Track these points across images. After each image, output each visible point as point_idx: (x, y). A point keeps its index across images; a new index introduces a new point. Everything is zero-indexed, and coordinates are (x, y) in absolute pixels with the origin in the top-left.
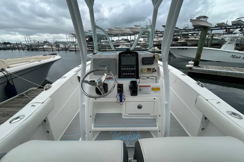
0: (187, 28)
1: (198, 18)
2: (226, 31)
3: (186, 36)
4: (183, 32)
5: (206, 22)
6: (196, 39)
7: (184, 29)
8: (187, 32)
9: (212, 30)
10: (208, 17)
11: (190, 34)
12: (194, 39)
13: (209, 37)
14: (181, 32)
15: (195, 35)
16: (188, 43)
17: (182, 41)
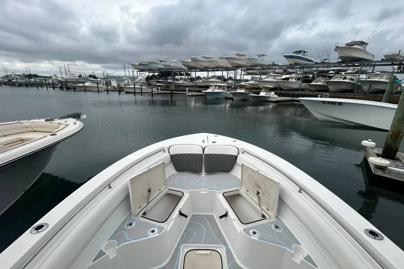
0: (326, 61)
1: (350, 45)
2: (399, 68)
3: (323, 74)
4: (321, 67)
5: (365, 51)
6: (345, 80)
7: (323, 63)
8: (328, 67)
9: (374, 66)
10: (368, 44)
11: (332, 70)
12: (342, 80)
13: (369, 78)
14: (318, 67)
15: (343, 73)
16: (331, 88)
17: (318, 83)
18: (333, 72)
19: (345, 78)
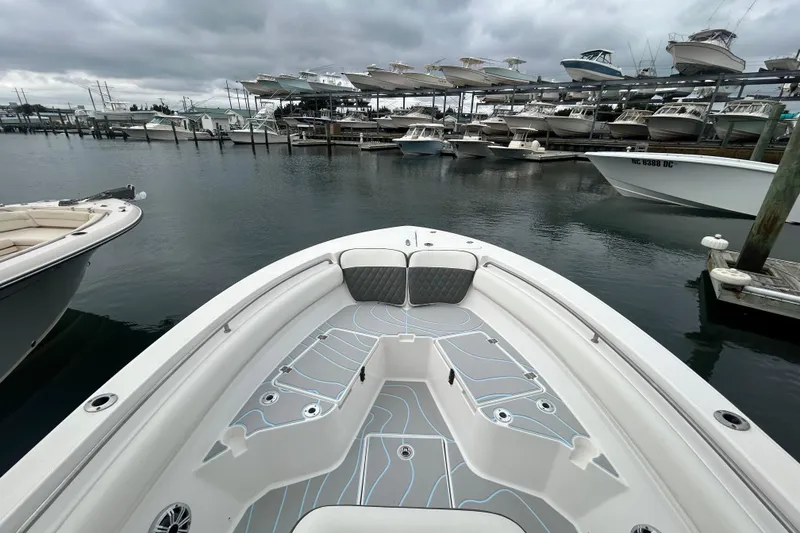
0: (647, 74)
1: (698, 38)
2: (793, 89)
3: (638, 102)
4: (637, 87)
5: (727, 52)
6: (682, 116)
7: (640, 78)
8: (650, 86)
9: (743, 84)
10: (735, 36)
11: (660, 94)
12: (676, 115)
13: (731, 111)
14: (629, 88)
15: (680, 100)
16: (653, 131)
17: (629, 122)
18: (661, 98)
19: (683, 111)
